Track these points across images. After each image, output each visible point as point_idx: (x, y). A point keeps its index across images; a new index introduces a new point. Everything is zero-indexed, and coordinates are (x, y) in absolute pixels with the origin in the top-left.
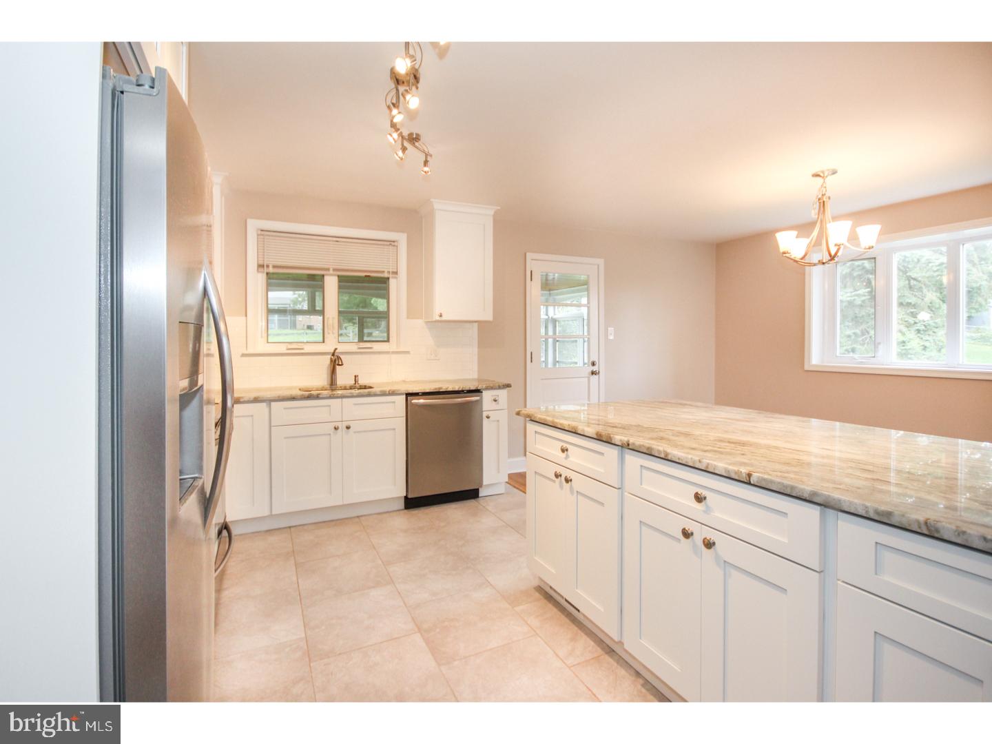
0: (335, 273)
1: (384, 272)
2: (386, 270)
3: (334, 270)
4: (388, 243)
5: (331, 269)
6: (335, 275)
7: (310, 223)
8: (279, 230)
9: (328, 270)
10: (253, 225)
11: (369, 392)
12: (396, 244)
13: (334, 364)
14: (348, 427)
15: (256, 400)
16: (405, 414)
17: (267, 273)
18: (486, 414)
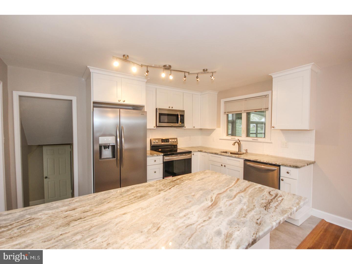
0: (245, 112)
1: (262, 109)
2: (263, 108)
3: (244, 111)
4: (264, 96)
5: (243, 111)
6: (245, 113)
7: (237, 96)
8: (232, 100)
9: (242, 111)
10: (222, 101)
11: (231, 156)
12: (268, 96)
13: (239, 145)
14: (225, 166)
15: (205, 152)
16: (243, 167)
17: (227, 115)
18: (281, 178)
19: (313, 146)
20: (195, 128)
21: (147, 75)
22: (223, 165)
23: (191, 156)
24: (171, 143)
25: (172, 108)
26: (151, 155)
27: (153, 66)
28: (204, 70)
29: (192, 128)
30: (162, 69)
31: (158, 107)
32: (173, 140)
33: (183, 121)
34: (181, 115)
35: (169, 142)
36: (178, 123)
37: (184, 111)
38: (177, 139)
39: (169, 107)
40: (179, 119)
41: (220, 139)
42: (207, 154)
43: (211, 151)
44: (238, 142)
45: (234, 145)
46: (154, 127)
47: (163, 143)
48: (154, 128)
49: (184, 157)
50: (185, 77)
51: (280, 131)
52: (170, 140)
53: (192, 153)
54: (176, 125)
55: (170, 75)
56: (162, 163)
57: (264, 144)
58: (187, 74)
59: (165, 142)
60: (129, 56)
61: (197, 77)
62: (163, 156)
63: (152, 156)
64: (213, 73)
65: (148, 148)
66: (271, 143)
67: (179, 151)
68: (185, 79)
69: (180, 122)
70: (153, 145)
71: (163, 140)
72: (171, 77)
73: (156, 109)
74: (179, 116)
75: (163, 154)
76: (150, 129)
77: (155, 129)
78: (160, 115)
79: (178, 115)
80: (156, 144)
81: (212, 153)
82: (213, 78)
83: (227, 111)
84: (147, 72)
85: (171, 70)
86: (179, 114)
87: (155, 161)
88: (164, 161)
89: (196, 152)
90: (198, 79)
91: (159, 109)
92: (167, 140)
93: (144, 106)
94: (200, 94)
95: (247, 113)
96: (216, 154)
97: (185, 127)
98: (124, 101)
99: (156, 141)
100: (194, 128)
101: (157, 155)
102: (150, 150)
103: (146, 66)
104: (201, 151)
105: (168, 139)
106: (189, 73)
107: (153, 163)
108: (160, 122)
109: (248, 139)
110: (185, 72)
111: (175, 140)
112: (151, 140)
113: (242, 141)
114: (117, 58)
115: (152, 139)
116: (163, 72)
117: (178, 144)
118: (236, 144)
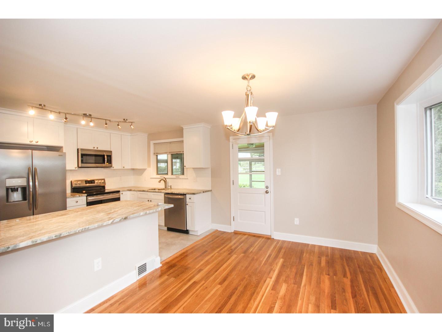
3: (169, 153)
9: (167, 153)
10: (152, 143)
11: (155, 191)
12: (181, 142)
13: (165, 182)
14: (151, 201)
15: (134, 191)
16: (164, 199)
17: (156, 155)
18: (187, 203)
19: (209, 179)
20: (125, 168)
21: (65, 121)
22: (150, 200)
23: (120, 195)
24: (97, 184)
25: (97, 148)
26: (71, 196)
27: (73, 113)
28: (124, 119)
29: (121, 168)
30: (82, 117)
31: (80, 147)
32: (100, 181)
33: (110, 161)
34: (107, 156)
35: (95, 183)
36: (104, 163)
37: (111, 152)
38: (104, 179)
39: (94, 148)
40: (106, 159)
41: (151, 178)
42: (136, 192)
43: (139, 189)
44: (164, 179)
45: (160, 182)
46: (76, 168)
47: (88, 185)
48: (74, 169)
49: (111, 197)
50: (106, 124)
51: (192, 169)
52: (96, 182)
53: (121, 193)
54: (103, 165)
55: (91, 122)
56: (86, 203)
57: (184, 180)
58: (108, 122)
59: (89, 183)
60: (46, 105)
61: (118, 125)
62: (87, 196)
63: (73, 197)
64: (132, 122)
65: (69, 190)
66: (187, 179)
67: (106, 191)
68: (106, 126)
69: (107, 163)
70: (74, 187)
71: (87, 182)
72: (92, 124)
73: (78, 149)
74: (106, 157)
75: (86, 195)
76: (71, 170)
77: (76, 170)
78: (83, 155)
79: (104, 156)
80: (78, 185)
81: (140, 191)
82: (132, 127)
83: (156, 152)
84: (66, 118)
85: (91, 118)
86: (105, 154)
87: (77, 202)
88: (88, 201)
89: (125, 191)
90: (119, 127)
91: (82, 149)
92: (92, 182)
93: (62, 147)
94: (130, 135)
95: (171, 154)
96: (143, 191)
97: (113, 168)
98: (37, 141)
99: (78, 182)
100: (123, 168)
101: (79, 196)
102: (71, 192)
103: (64, 113)
104: (130, 190)
105: (94, 181)
106: (110, 120)
107: (75, 204)
108: (82, 162)
109: (173, 176)
110: (106, 120)
111: (103, 181)
112: (71, 182)
113: (167, 178)
114: (32, 107)
115: (73, 181)
116: (83, 120)
117: (105, 184)
118: (162, 181)
